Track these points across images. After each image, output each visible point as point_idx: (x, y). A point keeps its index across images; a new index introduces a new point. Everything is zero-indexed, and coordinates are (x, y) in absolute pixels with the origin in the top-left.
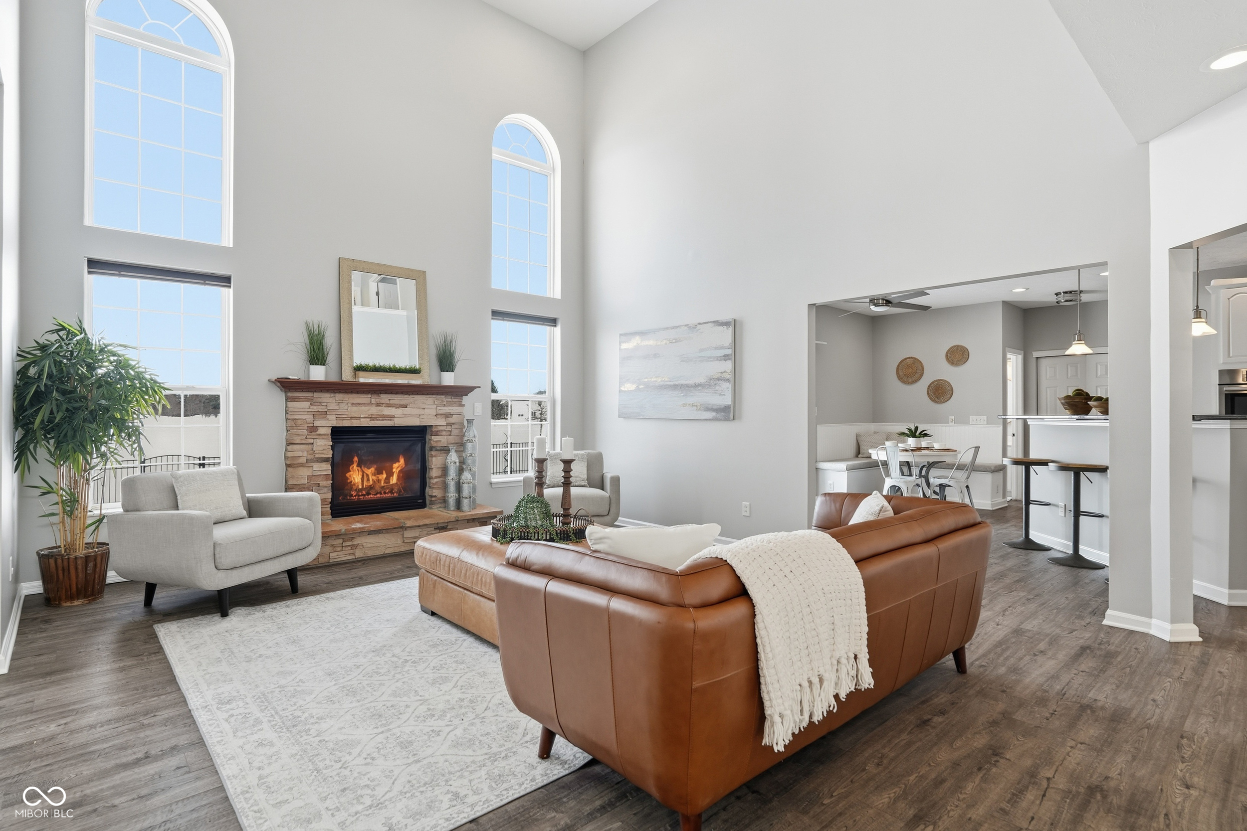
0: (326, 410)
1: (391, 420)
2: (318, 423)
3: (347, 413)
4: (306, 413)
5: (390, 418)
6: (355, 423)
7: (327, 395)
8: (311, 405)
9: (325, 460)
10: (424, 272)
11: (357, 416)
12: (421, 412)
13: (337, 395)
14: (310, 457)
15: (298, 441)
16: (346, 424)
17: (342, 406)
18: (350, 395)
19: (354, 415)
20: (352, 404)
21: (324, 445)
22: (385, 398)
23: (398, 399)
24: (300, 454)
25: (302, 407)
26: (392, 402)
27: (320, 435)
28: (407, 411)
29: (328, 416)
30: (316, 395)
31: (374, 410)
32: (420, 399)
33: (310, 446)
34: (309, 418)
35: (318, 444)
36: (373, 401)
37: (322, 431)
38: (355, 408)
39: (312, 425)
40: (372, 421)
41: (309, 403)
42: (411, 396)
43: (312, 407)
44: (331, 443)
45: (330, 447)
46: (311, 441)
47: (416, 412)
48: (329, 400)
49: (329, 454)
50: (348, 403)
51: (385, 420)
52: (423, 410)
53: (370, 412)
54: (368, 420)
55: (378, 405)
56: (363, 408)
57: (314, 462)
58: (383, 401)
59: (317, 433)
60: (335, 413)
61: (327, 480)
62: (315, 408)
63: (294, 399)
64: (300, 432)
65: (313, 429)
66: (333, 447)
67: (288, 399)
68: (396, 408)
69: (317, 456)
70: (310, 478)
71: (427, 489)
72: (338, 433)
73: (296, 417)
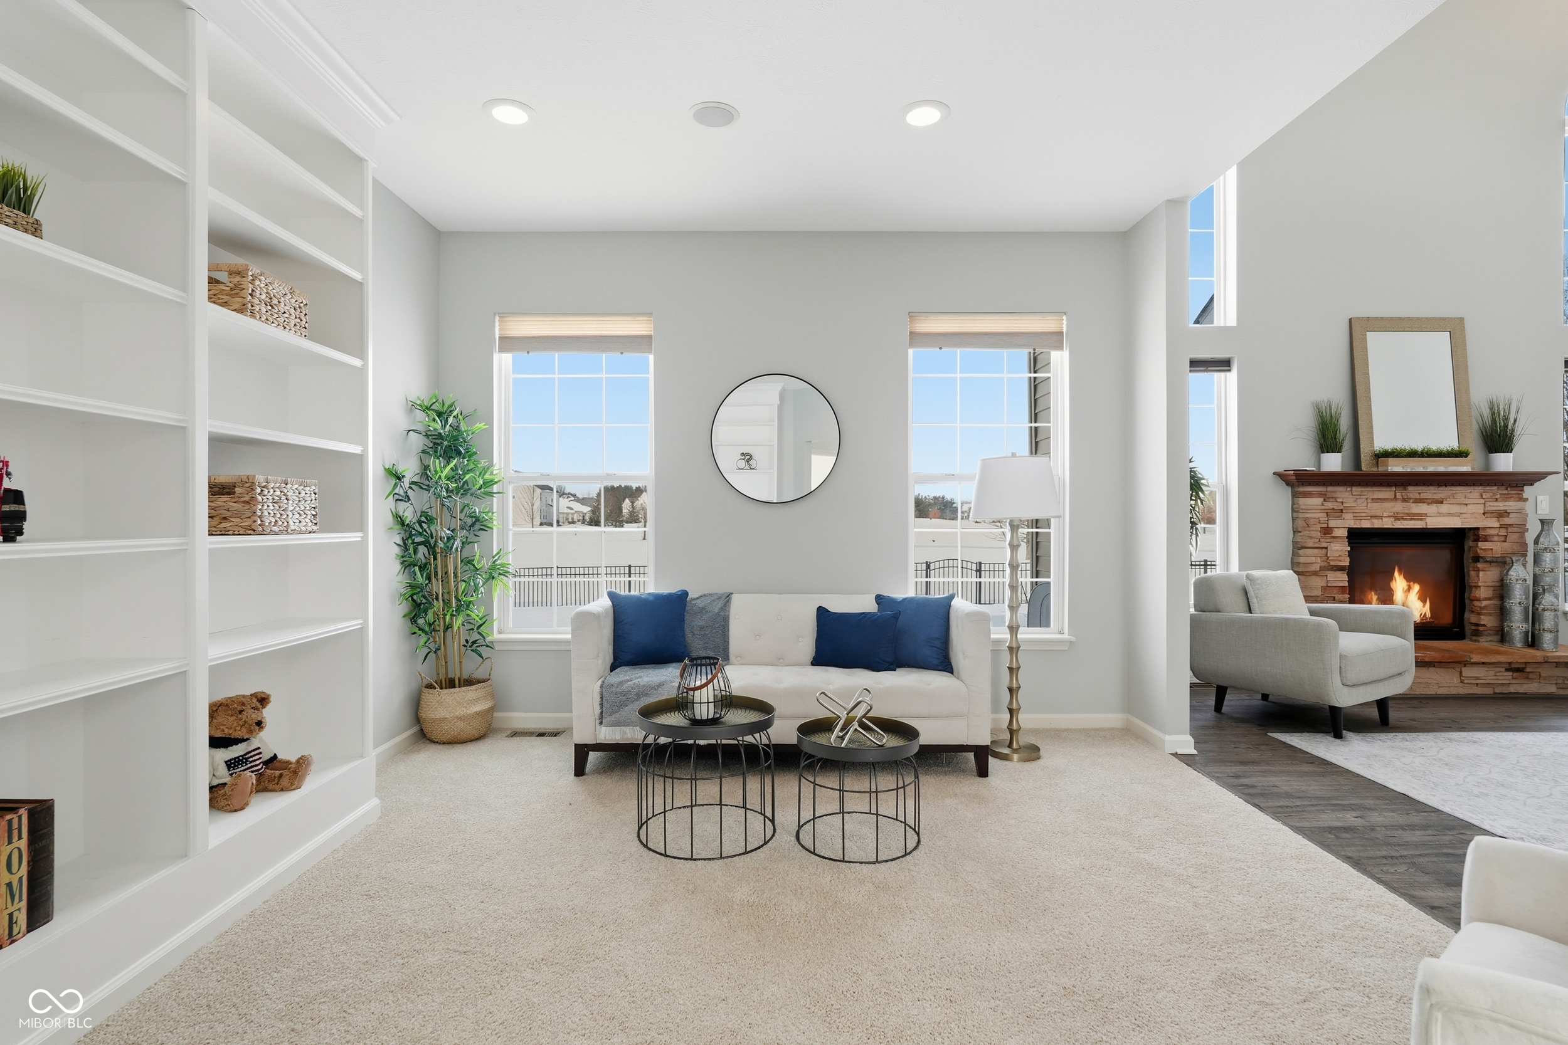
0: (1342, 508)
1: (1421, 520)
2: (1332, 524)
3: (1367, 511)
4: (1319, 511)
5: (1421, 517)
6: (1377, 524)
7: (1341, 489)
8: (1325, 500)
9: (1341, 569)
10: (1462, 320)
11: (1378, 514)
12: (1464, 509)
13: (1354, 489)
14: (1323, 564)
15: (1311, 545)
16: (1366, 524)
17: (1360, 502)
18: (1369, 489)
19: (1374, 513)
20: (1372, 499)
21: (1340, 551)
22: (1413, 491)
23: (1429, 492)
24: (1313, 560)
25: (1313, 504)
26: (1423, 496)
27: (1334, 537)
28: (1444, 508)
29: (1344, 515)
30: (1330, 489)
31: (1399, 507)
32: (1460, 491)
33: (1324, 551)
34: (1323, 517)
35: (1335, 548)
36: (1399, 495)
37: (1337, 533)
38: (1376, 505)
39: (1326, 526)
40: (1398, 522)
41: (1322, 499)
42: (1449, 488)
43: (1325, 504)
44: (1349, 549)
45: (1347, 553)
46: (1325, 545)
47: (1455, 509)
48: (1346, 496)
49: (1346, 562)
50: (1367, 499)
51: (1414, 519)
52: (1465, 506)
53: (1395, 510)
54: (1392, 519)
55: (1405, 500)
56: (1387, 505)
57: (1328, 570)
58: (1411, 496)
59: (1333, 535)
60: (1352, 511)
61: (1343, 593)
62: (1330, 505)
63: (1306, 495)
64: (1313, 534)
65: (1327, 531)
66: (1350, 554)
67: (1295, 495)
68: (1429, 504)
69: (1332, 563)
70: (1324, 589)
71: (1467, 615)
72: (1356, 537)
73: (1308, 515)
